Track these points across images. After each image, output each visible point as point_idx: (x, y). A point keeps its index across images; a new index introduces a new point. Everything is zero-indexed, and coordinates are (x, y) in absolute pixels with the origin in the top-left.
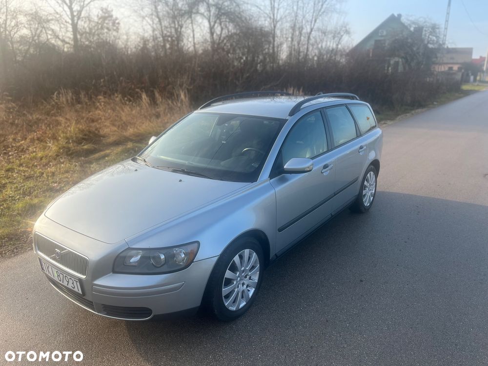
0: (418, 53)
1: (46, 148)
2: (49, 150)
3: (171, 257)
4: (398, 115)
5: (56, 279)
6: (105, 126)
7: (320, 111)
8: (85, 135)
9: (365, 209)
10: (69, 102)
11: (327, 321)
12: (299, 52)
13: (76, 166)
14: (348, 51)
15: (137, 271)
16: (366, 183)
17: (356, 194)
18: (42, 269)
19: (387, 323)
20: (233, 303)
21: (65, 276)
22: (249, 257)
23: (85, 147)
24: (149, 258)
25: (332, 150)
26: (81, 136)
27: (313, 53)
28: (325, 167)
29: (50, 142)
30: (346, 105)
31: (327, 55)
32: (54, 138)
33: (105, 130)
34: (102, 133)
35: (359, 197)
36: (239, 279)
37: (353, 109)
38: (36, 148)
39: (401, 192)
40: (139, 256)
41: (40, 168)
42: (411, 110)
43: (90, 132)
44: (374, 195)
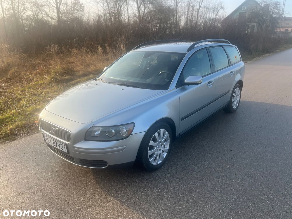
0: (267, 20)
1: (43, 79)
2: (45, 80)
3: (118, 132)
4: (254, 58)
5: (53, 145)
6: (77, 66)
7: (206, 49)
8: (66, 71)
9: (233, 110)
10: (56, 51)
11: (211, 172)
12: (192, 21)
13: (61, 88)
14: (223, 19)
15: (98, 139)
16: (234, 94)
17: (228, 101)
18: (45, 140)
19: (247, 174)
20: (154, 160)
21: (58, 143)
22: (163, 134)
23: (66, 77)
24: (106, 132)
25: (214, 72)
26: (63, 71)
27: (201, 21)
28: (210, 82)
29: (46, 75)
30: (222, 46)
31: (209, 23)
32: (48, 72)
33: (77, 68)
34: (75, 69)
35: (230, 103)
36: (158, 146)
37: (226, 49)
38: (38, 79)
39: (256, 101)
40: (100, 131)
41: (40, 90)
42: (262, 54)
43: (68, 69)
44: (239, 102)
